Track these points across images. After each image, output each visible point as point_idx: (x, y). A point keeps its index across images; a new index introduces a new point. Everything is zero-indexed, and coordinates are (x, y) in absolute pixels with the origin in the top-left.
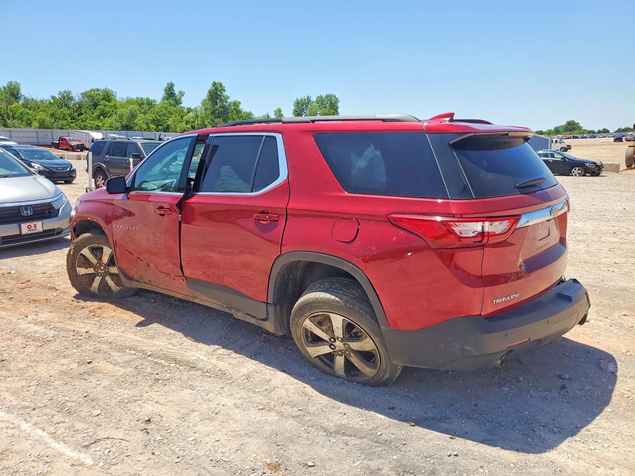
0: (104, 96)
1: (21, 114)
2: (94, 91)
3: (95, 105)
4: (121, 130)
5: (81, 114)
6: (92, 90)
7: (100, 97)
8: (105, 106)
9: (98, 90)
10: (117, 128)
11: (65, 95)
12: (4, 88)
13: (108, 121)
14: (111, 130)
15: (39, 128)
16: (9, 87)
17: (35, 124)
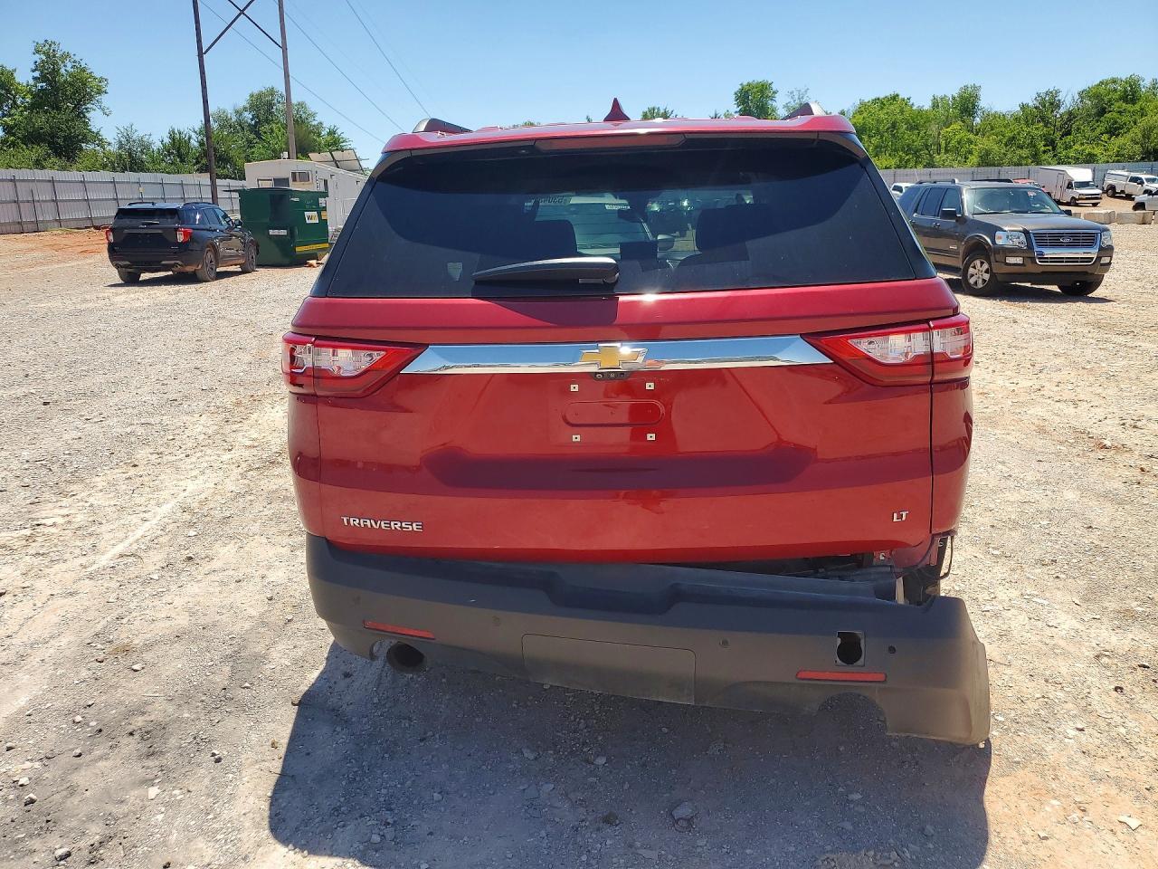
0: (1126, 91)
1: (959, 143)
2: (1107, 84)
3: (1102, 112)
4: (1143, 159)
5: (1069, 133)
6: (1102, 83)
7: (1116, 96)
8: (1120, 112)
9: (1114, 81)
10: (1131, 158)
11: (1047, 98)
12: (954, 98)
13: (1117, 142)
14: (1118, 161)
15: (979, 165)
16: (961, 97)
17: (974, 159)
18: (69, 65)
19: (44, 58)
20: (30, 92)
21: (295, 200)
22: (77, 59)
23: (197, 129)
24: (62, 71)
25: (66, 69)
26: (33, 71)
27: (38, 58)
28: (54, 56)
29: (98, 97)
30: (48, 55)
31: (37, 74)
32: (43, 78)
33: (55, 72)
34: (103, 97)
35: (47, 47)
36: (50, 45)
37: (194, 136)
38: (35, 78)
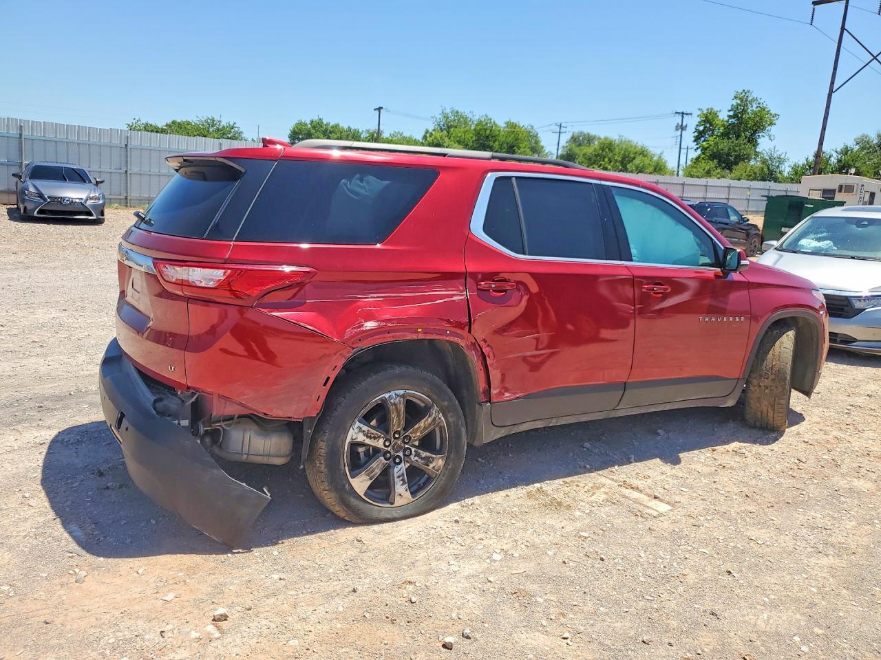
18: (755, 106)
19: (739, 102)
20: (724, 126)
21: (809, 206)
22: (762, 101)
23: (839, 150)
24: (749, 111)
25: (752, 108)
26: (729, 111)
27: (735, 102)
28: (746, 101)
29: (768, 128)
30: (742, 101)
31: (731, 113)
32: (735, 116)
33: (744, 111)
34: (773, 128)
35: (744, 94)
36: (746, 93)
37: (835, 155)
38: (730, 116)
